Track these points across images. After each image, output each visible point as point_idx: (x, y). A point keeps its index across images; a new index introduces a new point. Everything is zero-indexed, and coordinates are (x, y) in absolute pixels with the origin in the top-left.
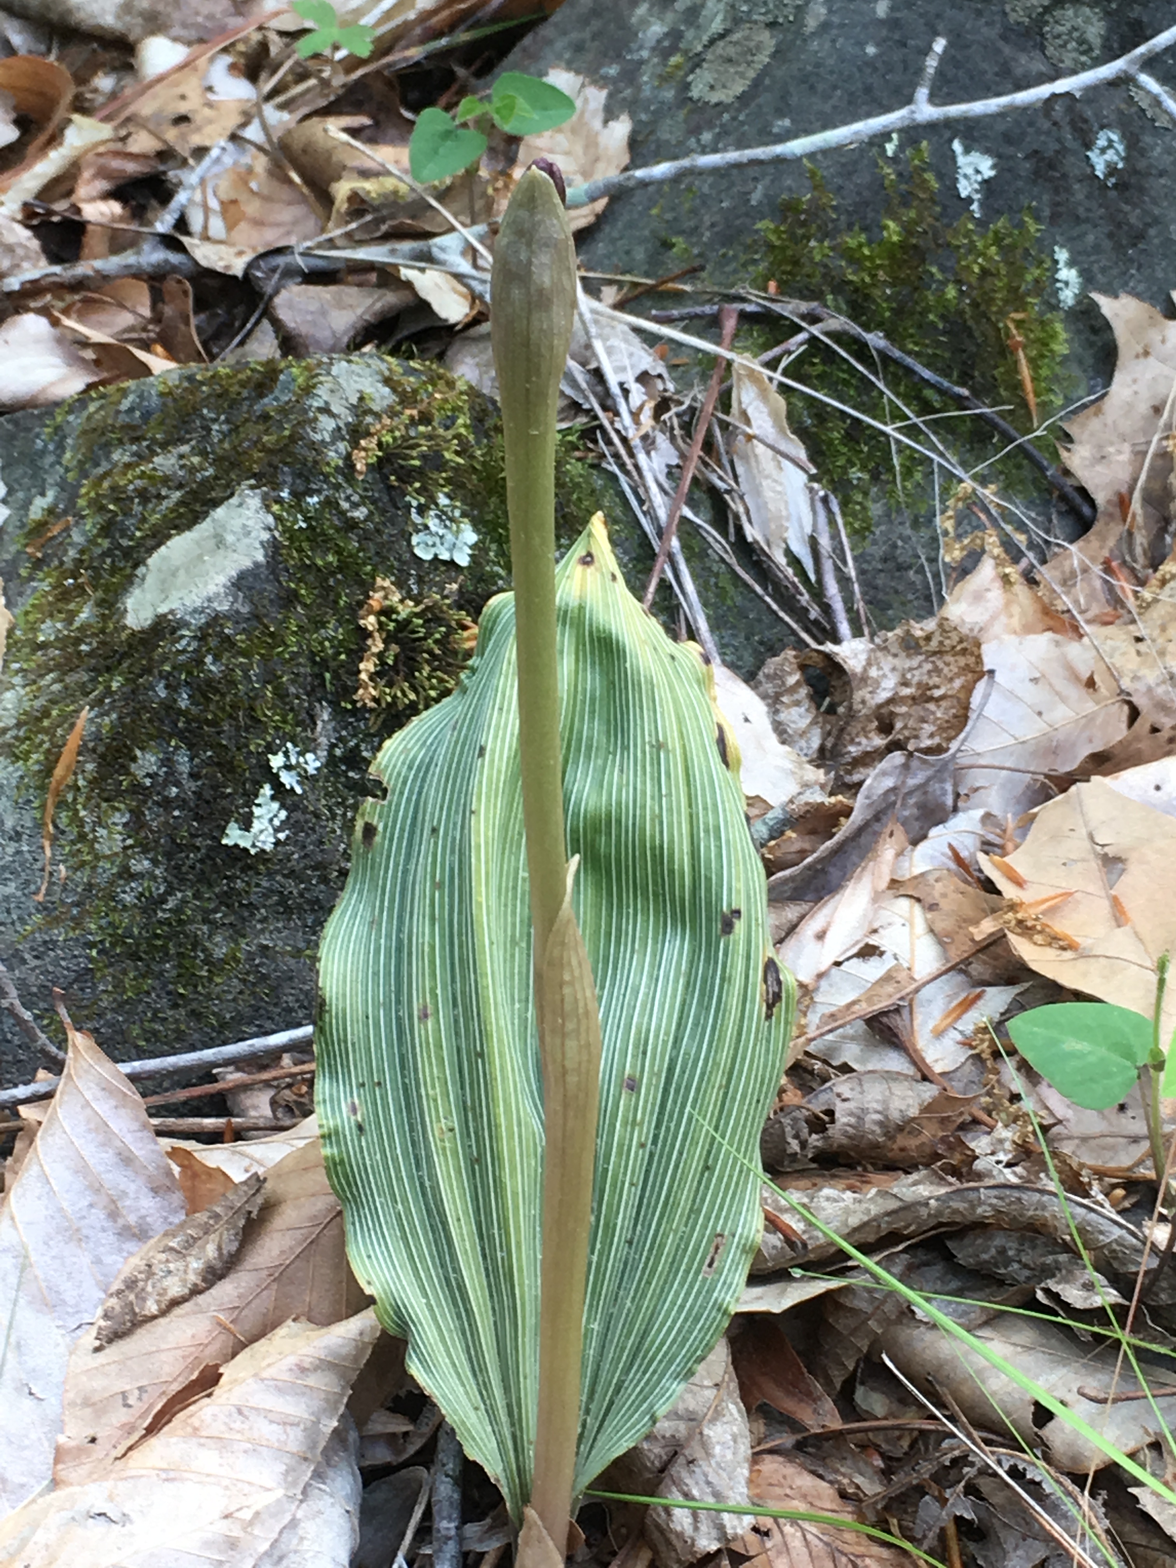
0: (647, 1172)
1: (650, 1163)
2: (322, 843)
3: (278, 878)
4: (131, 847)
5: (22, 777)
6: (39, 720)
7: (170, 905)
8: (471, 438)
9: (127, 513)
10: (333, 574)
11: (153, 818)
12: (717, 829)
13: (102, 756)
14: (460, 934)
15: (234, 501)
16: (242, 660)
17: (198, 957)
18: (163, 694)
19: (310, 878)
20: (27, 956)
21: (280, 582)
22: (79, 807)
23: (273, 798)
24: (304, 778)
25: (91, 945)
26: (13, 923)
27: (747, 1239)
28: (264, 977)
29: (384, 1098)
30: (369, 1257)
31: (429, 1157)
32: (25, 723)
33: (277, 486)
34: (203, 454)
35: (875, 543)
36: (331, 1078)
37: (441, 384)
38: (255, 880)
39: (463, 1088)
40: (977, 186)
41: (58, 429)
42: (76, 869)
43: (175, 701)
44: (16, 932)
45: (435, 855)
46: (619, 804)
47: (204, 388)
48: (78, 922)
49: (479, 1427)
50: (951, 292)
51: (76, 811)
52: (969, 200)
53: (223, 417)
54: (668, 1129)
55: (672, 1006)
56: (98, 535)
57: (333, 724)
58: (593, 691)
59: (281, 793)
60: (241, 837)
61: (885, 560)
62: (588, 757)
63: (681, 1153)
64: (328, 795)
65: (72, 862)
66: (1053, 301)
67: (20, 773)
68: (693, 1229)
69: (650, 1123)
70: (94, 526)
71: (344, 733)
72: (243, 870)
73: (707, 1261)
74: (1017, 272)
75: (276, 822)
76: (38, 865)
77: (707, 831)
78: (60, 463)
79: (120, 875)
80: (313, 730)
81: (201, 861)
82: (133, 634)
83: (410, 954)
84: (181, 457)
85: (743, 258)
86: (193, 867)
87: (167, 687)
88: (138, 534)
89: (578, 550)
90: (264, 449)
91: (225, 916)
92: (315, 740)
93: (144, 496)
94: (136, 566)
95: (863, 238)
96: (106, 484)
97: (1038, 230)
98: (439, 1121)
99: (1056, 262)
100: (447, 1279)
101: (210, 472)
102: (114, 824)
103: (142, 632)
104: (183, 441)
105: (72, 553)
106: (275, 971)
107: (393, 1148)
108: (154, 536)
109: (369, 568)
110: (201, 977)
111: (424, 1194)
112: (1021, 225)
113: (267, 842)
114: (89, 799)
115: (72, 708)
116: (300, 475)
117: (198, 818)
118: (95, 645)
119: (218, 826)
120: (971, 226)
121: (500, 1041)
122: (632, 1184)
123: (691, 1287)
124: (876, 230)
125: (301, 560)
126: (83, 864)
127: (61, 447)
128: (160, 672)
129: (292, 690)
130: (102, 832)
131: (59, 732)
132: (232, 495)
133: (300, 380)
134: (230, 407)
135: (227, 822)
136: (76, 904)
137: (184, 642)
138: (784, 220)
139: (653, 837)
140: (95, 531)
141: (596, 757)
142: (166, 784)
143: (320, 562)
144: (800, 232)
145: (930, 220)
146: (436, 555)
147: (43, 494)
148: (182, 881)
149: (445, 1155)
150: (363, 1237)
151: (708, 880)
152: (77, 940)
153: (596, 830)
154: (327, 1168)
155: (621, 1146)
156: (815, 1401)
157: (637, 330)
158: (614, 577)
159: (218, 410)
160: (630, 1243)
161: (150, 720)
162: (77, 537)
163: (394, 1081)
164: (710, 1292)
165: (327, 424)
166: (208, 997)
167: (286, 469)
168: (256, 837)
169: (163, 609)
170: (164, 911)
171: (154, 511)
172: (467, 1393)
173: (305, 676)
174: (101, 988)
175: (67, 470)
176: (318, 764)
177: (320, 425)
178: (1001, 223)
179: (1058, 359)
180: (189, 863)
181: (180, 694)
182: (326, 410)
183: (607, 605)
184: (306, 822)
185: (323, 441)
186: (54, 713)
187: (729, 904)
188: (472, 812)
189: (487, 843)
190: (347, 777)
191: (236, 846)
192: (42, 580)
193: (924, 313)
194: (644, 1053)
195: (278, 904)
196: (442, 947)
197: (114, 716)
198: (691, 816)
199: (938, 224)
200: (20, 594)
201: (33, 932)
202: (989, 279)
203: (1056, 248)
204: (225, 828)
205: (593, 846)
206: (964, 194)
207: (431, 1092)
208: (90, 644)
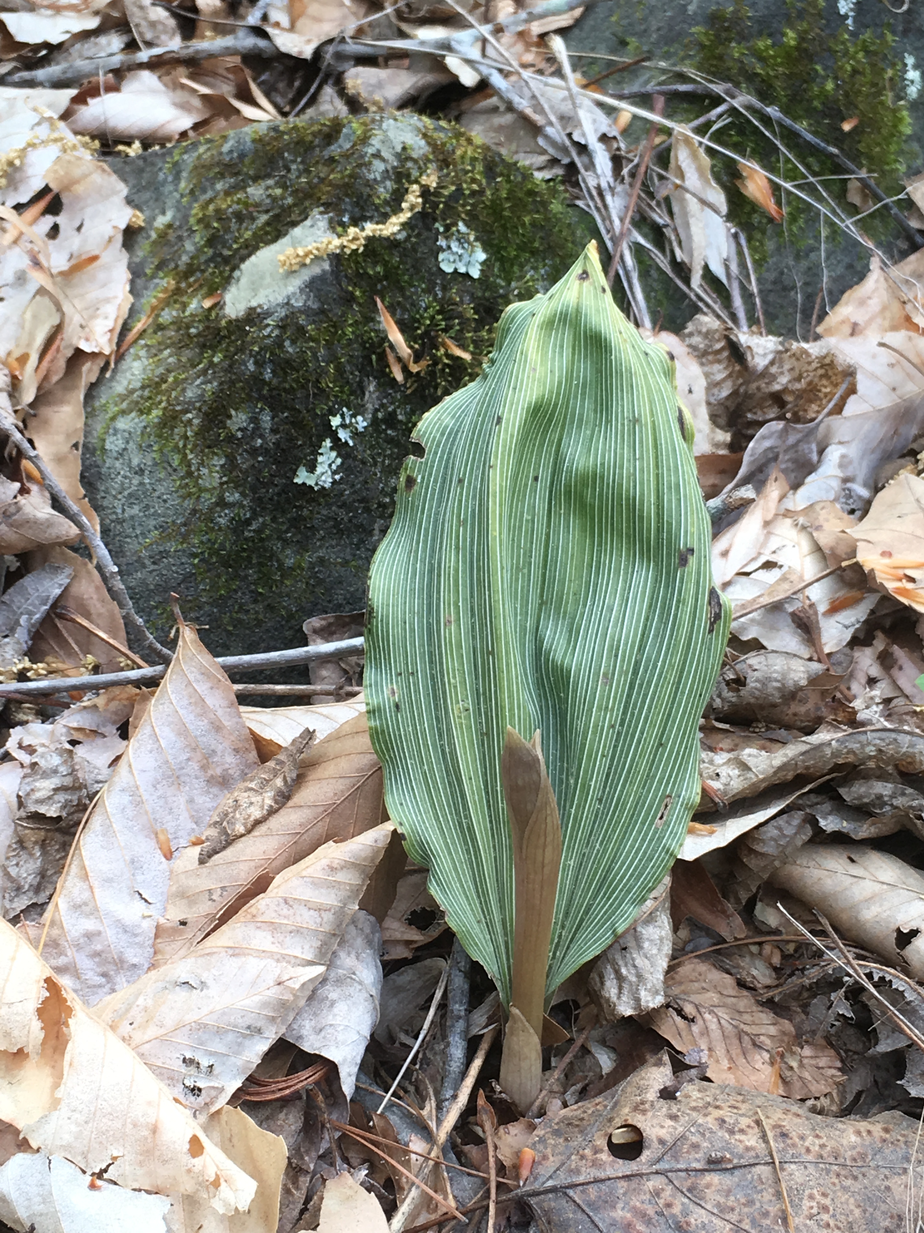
0: (616, 747)
1: (617, 741)
2: (366, 483)
3: (334, 508)
4: (226, 483)
5: (145, 427)
6: (158, 384)
7: (253, 527)
8: (484, 181)
9: (227, 230)
10: (380, 281)
11: (243, 461)
12: (678, 485)
13: (206, 414)
14: (478, 560)
15: (308, 222)
16: (311, 344)
17: (272, 565)
18: (251, 367)
19: (357, 509)
20: (147, 562)
21: (340, 285)
22: (188, 452)
23: (332, 449)
24: (355, 434)
25: (194, 555)
26: (136, 536)
27: (689, 799)
28: (320, 582)
29: (416, 684)
30: (401, 804)
31: (449, 730)
32: (149, 386)
33: (341, 213)
34: (284, 187)
35: (768, 270)
36: (376, 669)
37: (463, 141)
38: (316, 509)
39: (477, 678)
40: (852, 6)
41: (176, 164)
42: (183, 498)
43: (261, 374)
44: (139, 543)
45: (460, 501)
46: (603, 464)
47: (286, 137)
48: (185, 538)
49: (481, 936)
50: (830, 86)
51: (185, 455)
52: (846, 17)
53: (299, 160)
54: (633, 714)
55: (638, 621)
56: (205, 246)
57: (377, 394)
58: (585, 377)
59: (338, 445)
60: (307, 477)
61: (774, 283)
62: (579, 427)
63: (642, 733)
64: (372, 447)
65: (182, 492)
66: (903, 94)
67: (143, 424)
68: (649, 791)
69: (618, 710)
70: (202, 238)
71: (385, 401)
72: (307, 502)
73: (659, 815)
74: (879, 72)
75: (334, 467)
76: (157, 494)
77: (670, 488)
78: (176, 190)
79: (217, 504)
80: (362, 400)
81: (279, 494)
82: (230, 322)
83: (439, 576)
84: (268, 188)
85: (682, 53)
86: (271, 499)
87: (256, 363)
88: (235, 246)
89: (576, 269)
90: (330, 184)
91: (294, 535)
92: (363, 406)
93: (239, 217)
94: (233, 270)
95: (769, 42)
96: (211, 207)
97: (894, 41)
98: (457, 702)
99: (906, 65)
100: (460, 824)
101: (290, 200)
102: (215, 466)
103: (237, 320)
104: (268, 176)
105: (185, 258)
106: (329, 576)
107: (422, 723)
108: (247, 247)
109: (406, 277)
110: (276, 581)
111: (444, 758)
112: (882, 36)
113: (327, 481)
114: (195, 446)
115: (183, 376)
116: (357, 204)
117: (276, 462)
118: (201, 328)
119: (291, 469)
120: (846, 36)
121: (507, 644)
122: (603, 756)
123: (646, 834)
124: (779, 36)
125: (357, 270)
126: (190, 495)
127: (177, 177)
128: (251, 351)
129: (348, 368)
130: (204, 471)
131: (174, 394)
132: (306, 218)
133: (359, 132)
134: (305, 151)
135: (298, 467)
136: (185, 525)
137: (269, 330)
138: (712, 26)
139: (628, 490)
140: (202, 243)
141: (586, 429)
142: (252, 438)
143: (371, 272)
144: (724, 35)
145: (818, 31)
146: (456, 270)
147: (163, 213)
148: (264, 509)
149: (461, 728)
150: (397, 789)
151: (670, 524)
152: (184, 551)
153: (585, 485)
154: (372, 736)
155: (596, 726)
156: (728, 917)
157: (600, 105)
158: (604, 290)
159: (296, 154)
160: (600, 801)
161: (243, 389)
162: (189, 247)
163: (424, 671)
164: (660, 839)
165: (379, 167)
166: (280, 595)
167: (347, 200)
168: (319, 477)
169: (254, 304)
170: (250, 531)
171: (247, 229)
172: (472, 910)
173: (357, 357)
174: (201, 587)
175: (182, 196)
176: (365, 424)
177: (373, 168)
178: (867, 35)
179: (904, 138)
180: (270, 496)
181: (265, 369)
182: (377, 155)
183: (598, 311)
184: (355, 467)
185: (375, 180)
186: (171, 379)
187: (686, 544)
188: (490, 467)
189: (501, 492)
190: (386, 434)
191: (304, 484)
192: (162, 278)
193: (810, 101)
194: (616, 656)
195: (334, 527)
196: (464, 572)
197: (215, 384)
198: (657, 475)
199: (823, 34)
200: (146, 288)
201: (151, 544)
202: (858, 77)
203: (906, 55)
204: (296, 470)
205: (582, 497)
206: (842, 11)
207: (452, 681)
208: (197, 328)
